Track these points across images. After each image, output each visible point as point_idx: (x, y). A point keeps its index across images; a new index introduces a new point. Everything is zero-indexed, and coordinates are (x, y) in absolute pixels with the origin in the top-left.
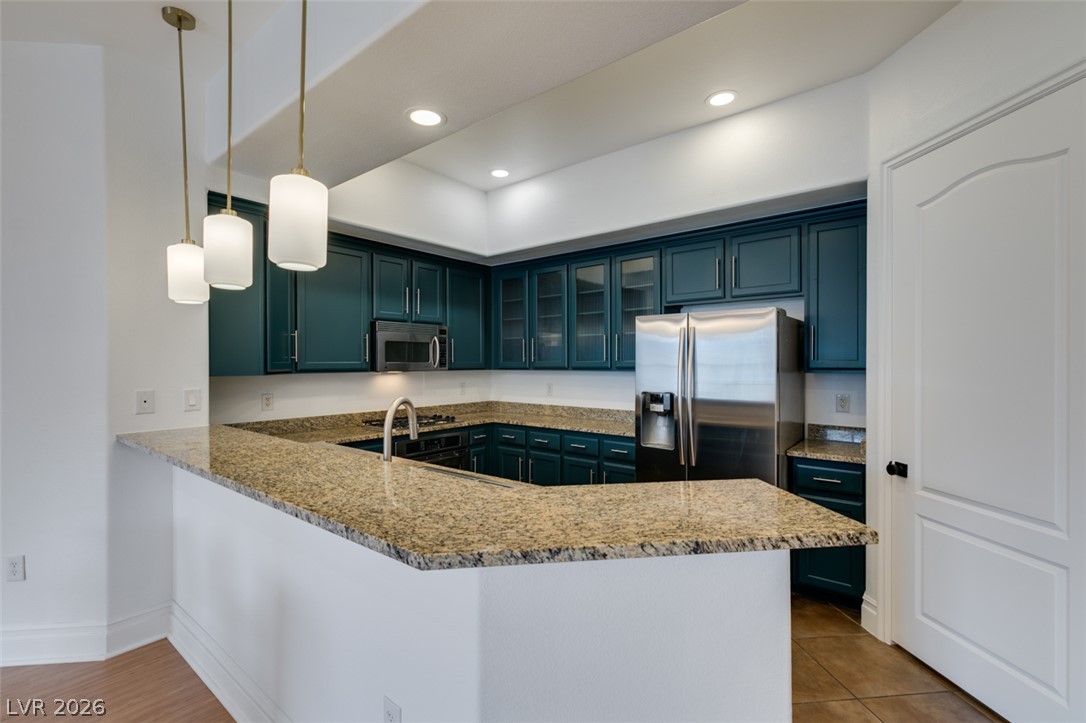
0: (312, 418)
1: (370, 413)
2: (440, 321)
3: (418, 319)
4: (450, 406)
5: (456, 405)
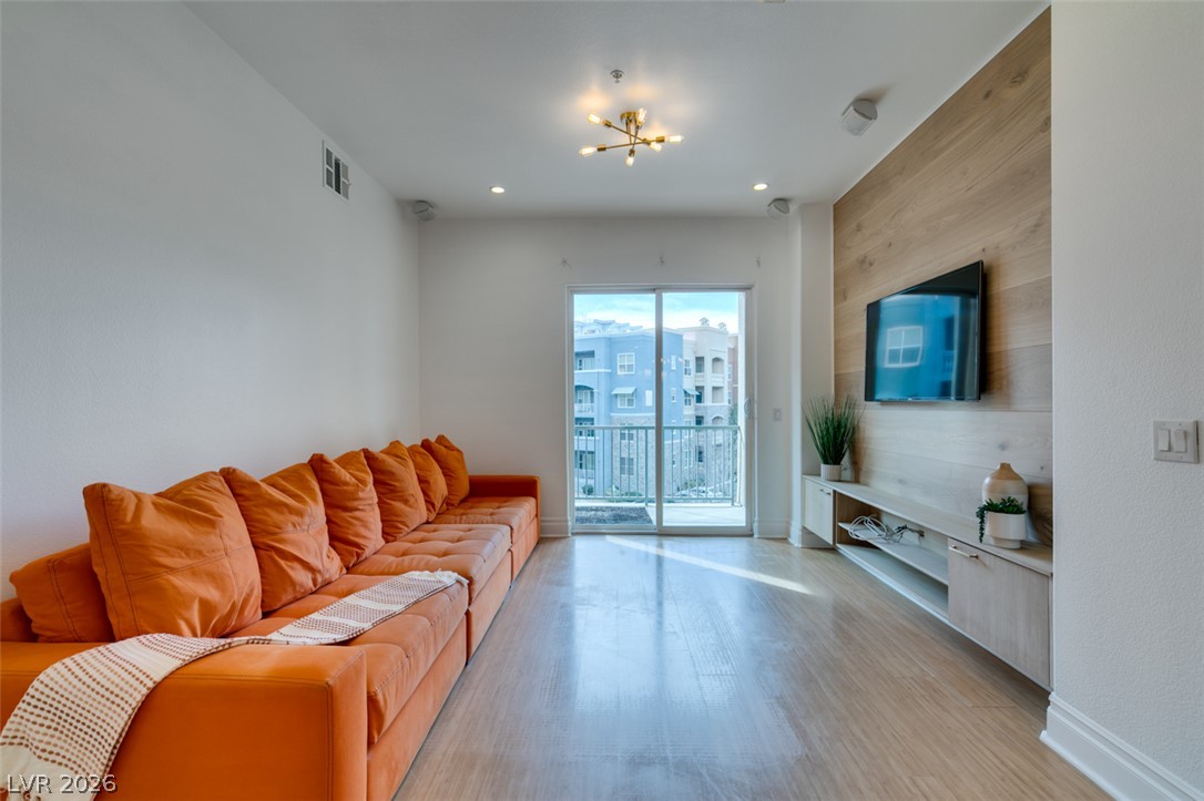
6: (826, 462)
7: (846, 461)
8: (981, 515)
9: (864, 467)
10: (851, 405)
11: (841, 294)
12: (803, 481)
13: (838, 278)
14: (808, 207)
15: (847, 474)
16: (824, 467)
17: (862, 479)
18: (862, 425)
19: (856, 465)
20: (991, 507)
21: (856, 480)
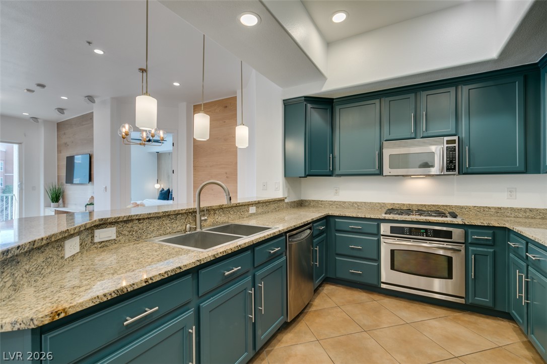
0: (359, 202)
2: (454, 132)
3: (425, 135)
4: (490, 208)
5: (499, 208)
6: (53, 202)
7: (61, 201)
8: (86, 206)
9: (66, 202)
10: (62, 185)
11: (59, 151)
12: (44, 209)
13: (58, 146)
14: (47, 122)
15: (62, 205)
16: (52, 204)
17: (66, 206)
18: (65, 190)
19: (64, 202)
20: (88, 205)
21: (64, 207)
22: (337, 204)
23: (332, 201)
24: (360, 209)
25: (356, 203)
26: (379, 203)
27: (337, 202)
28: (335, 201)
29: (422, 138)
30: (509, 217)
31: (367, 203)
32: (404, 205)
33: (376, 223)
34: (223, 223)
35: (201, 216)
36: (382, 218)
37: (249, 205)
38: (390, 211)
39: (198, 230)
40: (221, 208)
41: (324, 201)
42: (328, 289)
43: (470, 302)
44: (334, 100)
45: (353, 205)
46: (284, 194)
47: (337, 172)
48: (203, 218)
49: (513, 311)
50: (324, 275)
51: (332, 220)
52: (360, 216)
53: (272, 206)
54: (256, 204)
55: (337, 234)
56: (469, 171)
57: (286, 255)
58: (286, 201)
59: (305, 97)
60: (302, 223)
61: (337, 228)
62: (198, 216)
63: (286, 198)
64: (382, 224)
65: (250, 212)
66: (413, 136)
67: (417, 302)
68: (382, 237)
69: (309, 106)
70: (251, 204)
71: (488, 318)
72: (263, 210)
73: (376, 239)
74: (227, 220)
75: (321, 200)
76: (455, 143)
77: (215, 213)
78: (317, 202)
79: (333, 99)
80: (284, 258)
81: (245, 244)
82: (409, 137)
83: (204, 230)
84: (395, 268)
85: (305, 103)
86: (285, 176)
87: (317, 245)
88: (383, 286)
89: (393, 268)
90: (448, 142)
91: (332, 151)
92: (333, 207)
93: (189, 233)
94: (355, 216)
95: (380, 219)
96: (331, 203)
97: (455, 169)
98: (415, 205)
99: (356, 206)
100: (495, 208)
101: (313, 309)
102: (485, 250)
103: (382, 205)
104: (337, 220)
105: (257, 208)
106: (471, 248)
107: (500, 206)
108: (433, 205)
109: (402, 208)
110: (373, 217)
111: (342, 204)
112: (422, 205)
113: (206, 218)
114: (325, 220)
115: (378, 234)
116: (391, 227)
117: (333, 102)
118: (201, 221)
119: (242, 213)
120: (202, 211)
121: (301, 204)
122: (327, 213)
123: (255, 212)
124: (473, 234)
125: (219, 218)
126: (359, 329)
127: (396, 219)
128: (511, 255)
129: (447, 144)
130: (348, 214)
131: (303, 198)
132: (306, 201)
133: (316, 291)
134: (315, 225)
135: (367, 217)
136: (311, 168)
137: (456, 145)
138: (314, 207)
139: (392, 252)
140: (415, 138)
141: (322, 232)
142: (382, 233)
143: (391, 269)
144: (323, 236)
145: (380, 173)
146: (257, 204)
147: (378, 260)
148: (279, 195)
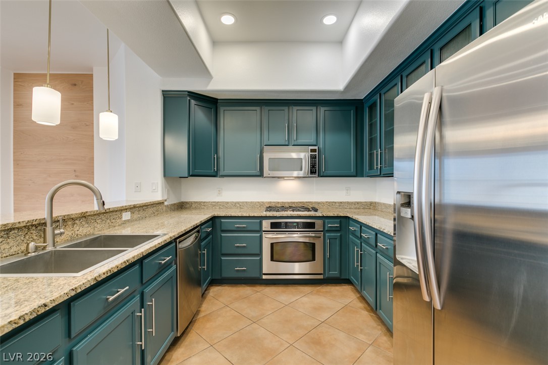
0: (240, 202)
1: (274, 202)
2: (315, 143)
3: (295, 143)
4: (335, 203)
5: (341, 203)
22: (220, 205)
23: (215, 202)
24: (242, 208)
25: (238, 203)
26: (258, 202)
27: (221, 202)
28: (218, 202)
29: (293, 145)
30: (346, 208)
31: (249, 202)
32: (278, 203)
33: (259, 221)
34: (86, 236)
35: (54, 230)
36: (264, 215)
37: (122, 210)
38: (270, 208)
39: (50, 248)
40: (84, 216)
41: (207, 203)
42: (214, 290)
43: (326, 276)
44: (219, 101)
45: (235, 205)
46: (163, 196)
47: (221, 173)
48: (57, 232)
49: (352, 277)
50: (210, 277)
51: (217, 220)
52: (245, 215)
53: (150, 210)
54: (131, 208)
55: (223, 235)
56: (325, 174)
57: (176, 264)
58: (166, 203)
59: (189, 92)
60: (191, 227)
61: (223, 228)
62: (49, 229)
63: (166, 200)
64: (263, 221)
65: (124, 219)
66: (287, 143)
67: (290, 286)
68: (263, 233)
69: (193, 102)
70: (124, 210)
71: (336, 286)
72: (139, 216)
73: (259, 235)
74: (92, 231)
75: (204, 201)
76: (316, 152)
77: (73, 224)
78: (200, 203)
79: (217, 99)
80: (174, 267)
81: (134, 257)
82: (284, 144)
83: (58, 248)
84: (274, 259)
85: (188, 98)
86: (165, 176)
87: (204, 248)
88: (264, 277)
89: (272, 259)
90: (312, 151)
91: (216, 152)
92: (216, 208)
93: (33, 254)
94: (240, 215)
95: (262, 217)
96: (214, 204)
97: (316, 172)
98: (287, 202)
99: (238, 205)
100: (338, 203)
101: (201, 315)
102: (335, 234)
103: (261, 204)
104: (222, 220)
105: (132, 213)
106: (327, 234)
107: (341, 201)
108: (300, 202)
109: (277, 205)
110: (256, 215)
111: (225, 205)
112: (291, 202)
113: (62, 230)
114: (211, 222)
115: (260, 231)
116: (271, 223)
117: (217, 102)
118: (54, 236)
119: (114, 221)
120: (55, 221)
121: (181, 206)
122: (213, 214)
123: (129, 218)
124: (329, 223)
125: (81, 229)
126: (249, 322)
127: (275, 215)
128: (351, 236)
129: (311, 152)
130: (233, 214)
131: (183, 200)
132: (187, 202)
133: (203, 295)
134: (202, 227)
135: (251, 215)
136: (195, 168)
137: (317, 153)
138: (196, 208)
139: (272, 245)
140: (288, 145)
141: (208, 234)
142: (264, 229)
143: (271, 261)
144: (209, 238)
145: (261, 175)
146: (133, 208)
147: (260, 254)
148: (158, 197)
